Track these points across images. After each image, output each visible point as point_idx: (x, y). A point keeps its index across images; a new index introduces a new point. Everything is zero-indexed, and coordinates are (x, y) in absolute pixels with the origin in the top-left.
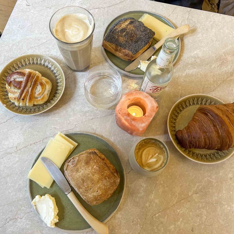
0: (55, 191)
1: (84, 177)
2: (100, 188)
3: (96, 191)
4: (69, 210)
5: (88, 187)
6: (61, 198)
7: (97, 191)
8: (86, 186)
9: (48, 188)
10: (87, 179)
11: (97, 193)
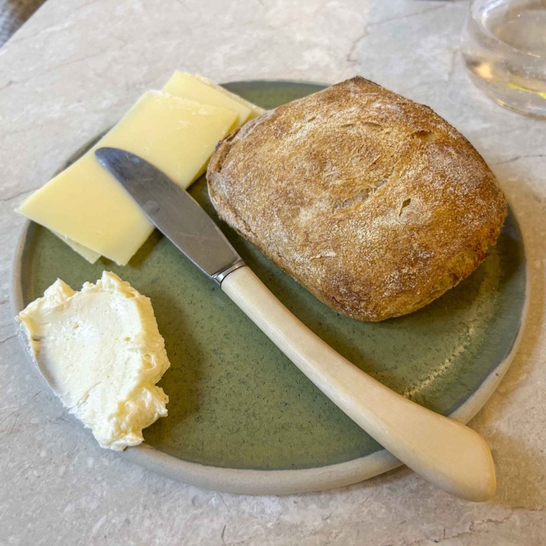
0: (153, 282)
1: (325, 141)
2: (418, 185)
3: (402, 199)
4: (230, 368)
5: (349, 184)
6: (189, 310)
7: (407, 203)
8: (339, 182)
9: (119, 263)
10: (342, 149)
11: (406, 210)
